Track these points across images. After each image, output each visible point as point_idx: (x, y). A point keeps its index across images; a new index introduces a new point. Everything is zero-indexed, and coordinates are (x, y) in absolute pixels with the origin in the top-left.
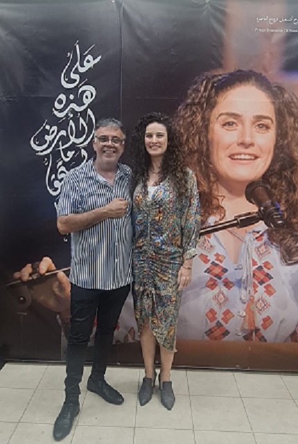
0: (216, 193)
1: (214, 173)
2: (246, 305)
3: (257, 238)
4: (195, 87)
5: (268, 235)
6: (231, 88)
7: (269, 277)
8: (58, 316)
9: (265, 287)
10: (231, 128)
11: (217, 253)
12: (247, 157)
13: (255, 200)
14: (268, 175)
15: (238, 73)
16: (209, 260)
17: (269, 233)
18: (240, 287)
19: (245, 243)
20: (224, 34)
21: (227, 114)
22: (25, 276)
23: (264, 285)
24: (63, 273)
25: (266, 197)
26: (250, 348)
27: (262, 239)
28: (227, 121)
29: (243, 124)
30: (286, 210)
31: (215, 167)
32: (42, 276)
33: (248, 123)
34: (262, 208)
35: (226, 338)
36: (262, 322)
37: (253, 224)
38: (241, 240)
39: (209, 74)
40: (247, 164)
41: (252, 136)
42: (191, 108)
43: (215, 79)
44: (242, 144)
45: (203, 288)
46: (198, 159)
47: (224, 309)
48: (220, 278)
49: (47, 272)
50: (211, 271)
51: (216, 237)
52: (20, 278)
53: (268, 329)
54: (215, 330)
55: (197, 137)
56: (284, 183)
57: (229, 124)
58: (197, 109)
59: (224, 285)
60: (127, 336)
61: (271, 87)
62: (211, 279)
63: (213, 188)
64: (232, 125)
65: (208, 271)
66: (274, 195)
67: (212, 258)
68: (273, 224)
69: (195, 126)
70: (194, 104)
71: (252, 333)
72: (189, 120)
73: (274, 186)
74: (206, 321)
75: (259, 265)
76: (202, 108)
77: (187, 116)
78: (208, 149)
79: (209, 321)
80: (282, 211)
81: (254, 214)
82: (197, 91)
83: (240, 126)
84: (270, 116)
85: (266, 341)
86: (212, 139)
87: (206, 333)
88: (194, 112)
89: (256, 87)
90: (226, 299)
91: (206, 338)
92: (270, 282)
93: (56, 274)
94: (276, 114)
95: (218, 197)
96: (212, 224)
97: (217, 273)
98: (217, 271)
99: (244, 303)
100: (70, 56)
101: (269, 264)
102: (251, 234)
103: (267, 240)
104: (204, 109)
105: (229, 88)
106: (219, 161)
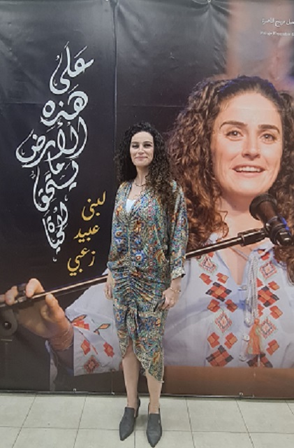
0: (218, 209)
1: (217, 186)
2: (250, 329)
3: (262, 257)
4: (196, 93)
5: (275, 253)
6: (235, 95)
7: (275, 298)
8: (47, 342)
9: (271, 309)
10: (235, 138)
11: (220, 273)
12: (253, 169)
14: (274, 188)
15: (243, 80)
16: (211, 281)
17: (275, 250)
18: (244, 309)
19: (250, 262)
20: (227, 37)
21: (232, 123)
22: (10, 299)
23: (270, 307)
24: (52, 296)
25: (272, 212)
26: (255, 375)
27: (268, 258)
28: (231, 130)
29: (247, 133)
30: (293, 227)
31: (217, 180)
32: (29, 299)
33: (253, 133)
34: (267, 225)
35: (229, 364)
36: (268, 347)
38: (246, 259)
39: (211, 80)
40: (253, 177)
41: (257, 148)
42: (192, 115)
43: (218, 85)
44: (247, 155)
45: (205, 311)
46: (199, 172)
47: (227, 333)
48: (223, 300)
49: (35, 294)
50: (213, 292)
52: (5, 302)
53: (274, 354)
56: (291, 198)
57: (233, 133)
58: (198, 116)
61: (277, 95)
62: (213, 301)
63: (216, 202)
65: (210, 292)
66: (281, 210)
69: (197, 136)
70: (196, 112)
71: (257, 358)
72: (190, 128)
73: (281, 201)
74: (208, 346)
76: (204, 117)
77: (188, 124)
78: (210, 161)
79: (211, 347)
80: (290, 228)
81: (259, 231)
82: (199, 97)
83: (245, 136)
84: (277, 126)
85: (271, 366)
86: (215, 149)
87: (207, 359)
88: (195, 121)
89: (262, 95)
90: (230, 322)
91: (208, 364)
92: (277, 304)
93: (45, 296)
94: (283, 124)
95: (221, 214)
96: (214, 242)
97: (220, 294)
98: (219, 292)
99: (249, 326)
100: (59, 60)
101: (275, 284)
102: (257, 252)
103: (273, 258)
104: (206, 117)
105: (233, 95)
106: (222, 174)
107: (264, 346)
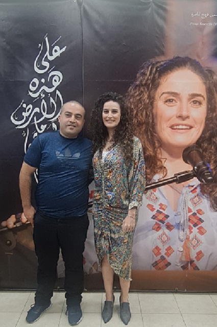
0: (160, 156)
1: (158, 141)
2: (183, 243)
3: (192, 191)
4: (142, 71)
5: (201, 188)
6: (172, 72)
7: (201, 221)
9: (198, 229)
10: (171, 104)
11: (161, 204)
12: (184, 127)
13: (190, 161)
14: (200, 141)
15: (177, 60)
16: (155, 209)
17: (201, 186)
18: (179, 229)
19: (183, 195)
20: (165, 27)
21: (168, 93)
22: (10, 224)
23: (197, 227)
25: (199, 158)
27: (196, 192)
28: (168, 98)
29: (181, 100)
30: (214, 169)
31: (158, 136)
32: (23, 224)
33: (185, 100)
34: (196, 168)
36: (196, 255)
37: (189, 180)
38: (180, 193)
39: (153, 61)
40: (184, 133)
41: (188, 111)
42: (140, 88)
43: (158, 65)
44: (180, 117)
45: (150, 230)
46: (145, 130)
47: (166, 247)
50: (156, 217)
51: (160, 191)
52: (7, 227)
53: (200, 260)
54: (160, 263)
55: (145, 112)
56: (213, 147)
57: (170, 101)
58: (144, 89)
59: (167, 228)
60: (92, 268)
61: (203, 70)
62: (156, 223)
63: (157, 152)
64: (172, 102)
65: (154, 217)
66: (205, 156)
67: (157, 207)
68: (204, 180)
69: (143, 103)
71: (188, 264)
72: (138, 98)
73: (205, 150)
74: (153, 256)
75: (193, 212)
77: (136, 94)
78: (153, 121)
79: (155, 256)
80: (212, 170)
81: (190, 173)
82: (144, 74)
83: (178, 102)
86: (156, 113)
87: (152, 265)
88: (142, 92)
90: (169, 239)
92: (202, 225)
94: (207, 92)
95: (162, 160)
96: (157, 181)
97: (161, 219)
98: (161, 217)
99: (182, 241)
100: (41, 47)
101: (201, 210)
102: (187, 188)
103: (199, 192)
104: (150, 89)
105: (170, 72)
106: (162, 131)
107: (193, 255)
